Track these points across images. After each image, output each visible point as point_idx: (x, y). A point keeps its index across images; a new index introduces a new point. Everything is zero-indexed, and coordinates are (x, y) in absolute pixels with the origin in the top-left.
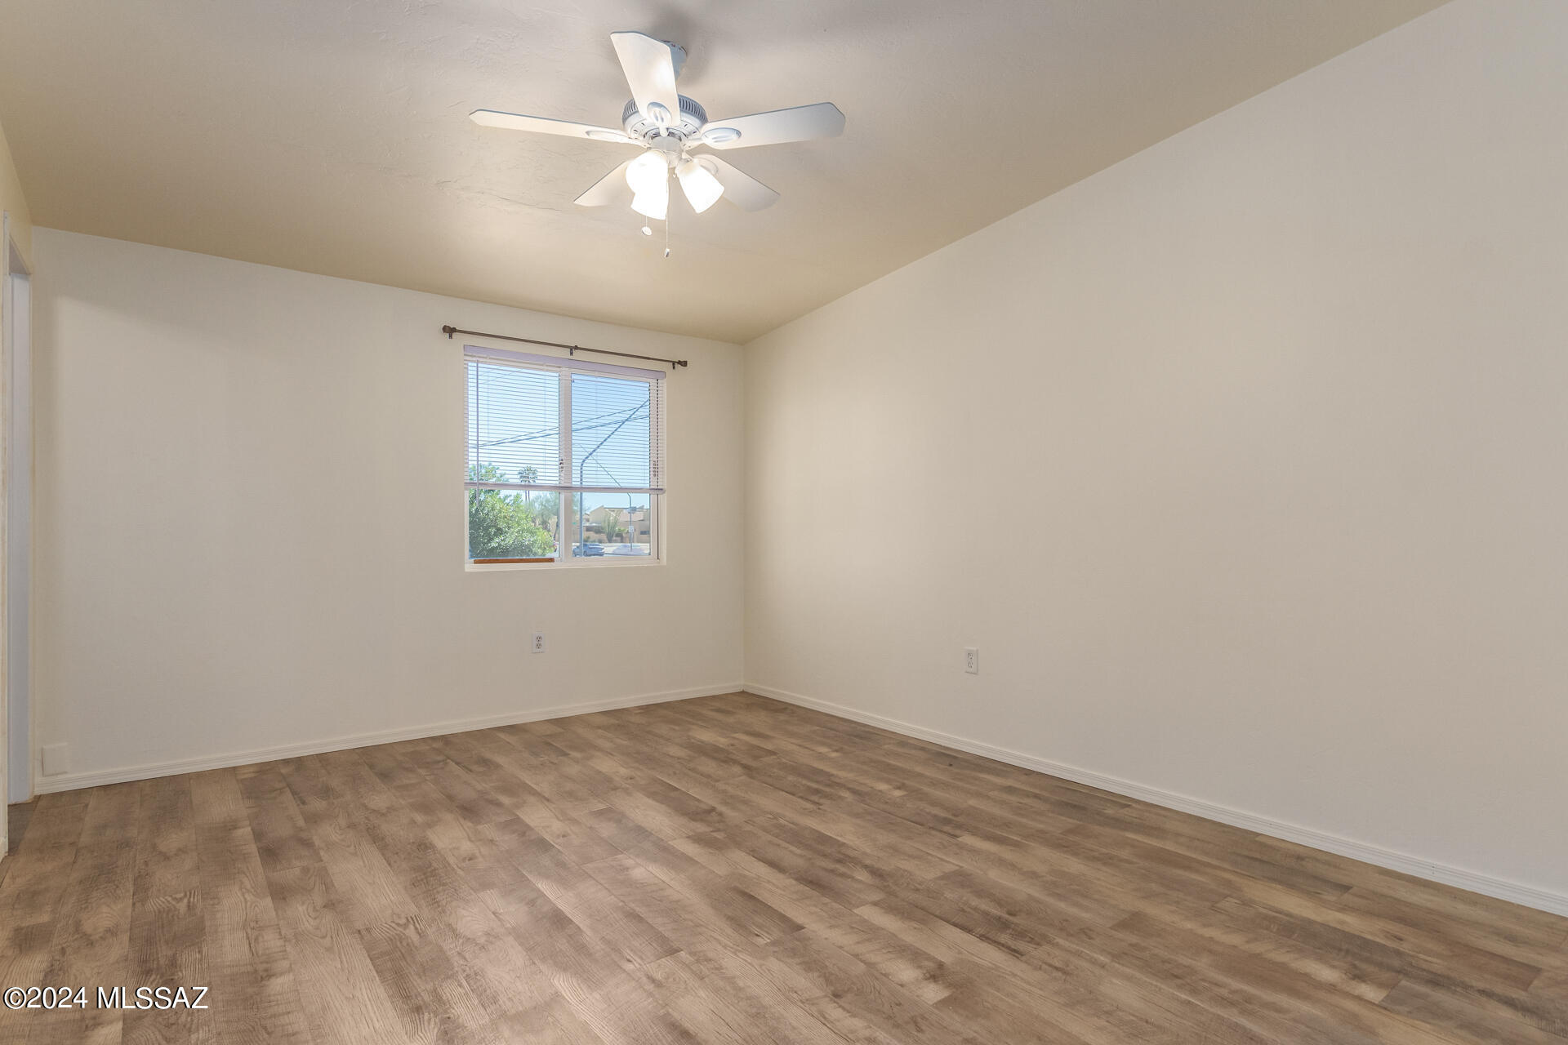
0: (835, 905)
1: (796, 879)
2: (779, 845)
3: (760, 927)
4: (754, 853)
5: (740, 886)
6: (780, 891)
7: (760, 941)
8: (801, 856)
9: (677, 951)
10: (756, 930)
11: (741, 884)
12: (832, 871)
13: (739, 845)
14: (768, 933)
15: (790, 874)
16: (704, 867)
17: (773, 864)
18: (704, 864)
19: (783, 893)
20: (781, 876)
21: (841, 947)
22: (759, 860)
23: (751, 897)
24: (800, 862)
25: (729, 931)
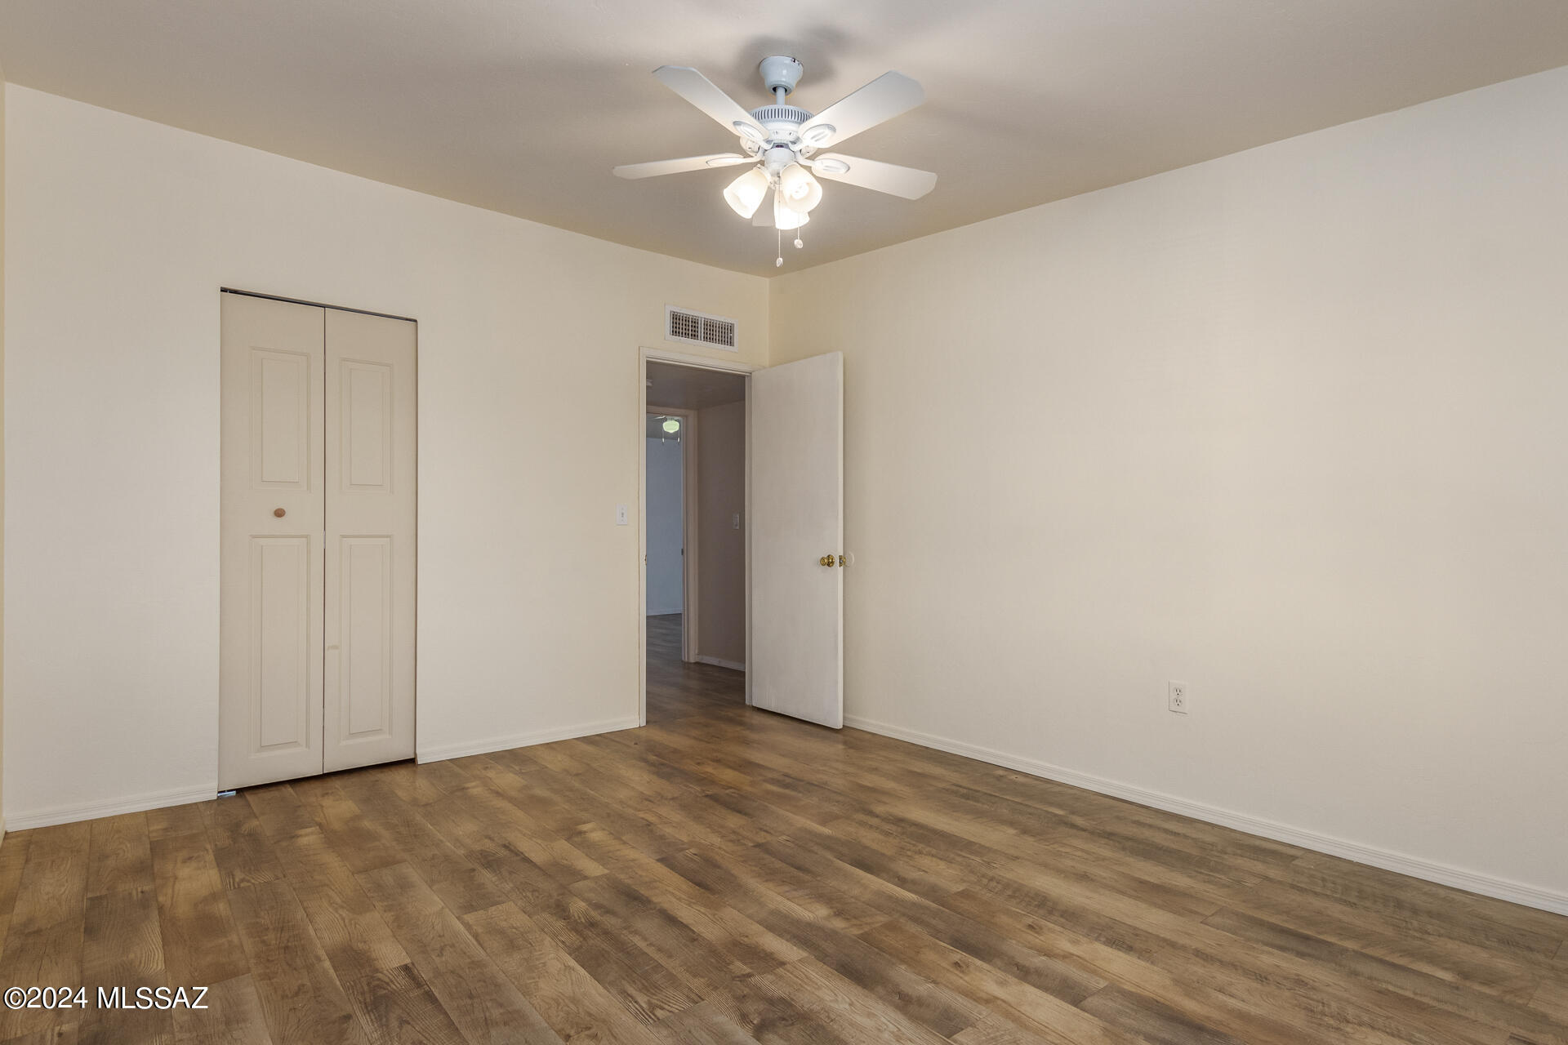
0: (622, 876)
1: (649, 902)
2: (660, 950)
3: (692, 860)
4: (694, 938)
5: (709, 895)
6: (670, 889)
7: (693, 851)
8: (636, 932)
9: (754, 846)
10: (695, 858)
11: (708, 897)
12: (608, 911)
13: (712, 951)
14: (687, 856)
15: (655, 909)
16: (750, 917)
17: (671, 920)
18: (750, 921)
19: (667, 888)
20: (666, 906)
21: (633, 847)
22: (686, 926)
23: (699, 884)
24: (640, 924)
25: (717, 857)
